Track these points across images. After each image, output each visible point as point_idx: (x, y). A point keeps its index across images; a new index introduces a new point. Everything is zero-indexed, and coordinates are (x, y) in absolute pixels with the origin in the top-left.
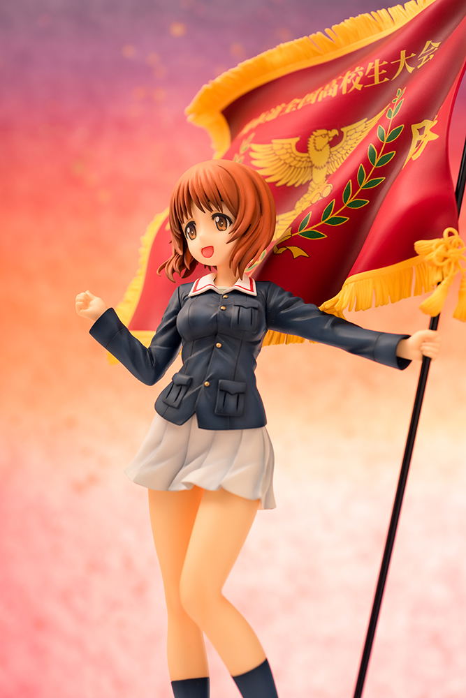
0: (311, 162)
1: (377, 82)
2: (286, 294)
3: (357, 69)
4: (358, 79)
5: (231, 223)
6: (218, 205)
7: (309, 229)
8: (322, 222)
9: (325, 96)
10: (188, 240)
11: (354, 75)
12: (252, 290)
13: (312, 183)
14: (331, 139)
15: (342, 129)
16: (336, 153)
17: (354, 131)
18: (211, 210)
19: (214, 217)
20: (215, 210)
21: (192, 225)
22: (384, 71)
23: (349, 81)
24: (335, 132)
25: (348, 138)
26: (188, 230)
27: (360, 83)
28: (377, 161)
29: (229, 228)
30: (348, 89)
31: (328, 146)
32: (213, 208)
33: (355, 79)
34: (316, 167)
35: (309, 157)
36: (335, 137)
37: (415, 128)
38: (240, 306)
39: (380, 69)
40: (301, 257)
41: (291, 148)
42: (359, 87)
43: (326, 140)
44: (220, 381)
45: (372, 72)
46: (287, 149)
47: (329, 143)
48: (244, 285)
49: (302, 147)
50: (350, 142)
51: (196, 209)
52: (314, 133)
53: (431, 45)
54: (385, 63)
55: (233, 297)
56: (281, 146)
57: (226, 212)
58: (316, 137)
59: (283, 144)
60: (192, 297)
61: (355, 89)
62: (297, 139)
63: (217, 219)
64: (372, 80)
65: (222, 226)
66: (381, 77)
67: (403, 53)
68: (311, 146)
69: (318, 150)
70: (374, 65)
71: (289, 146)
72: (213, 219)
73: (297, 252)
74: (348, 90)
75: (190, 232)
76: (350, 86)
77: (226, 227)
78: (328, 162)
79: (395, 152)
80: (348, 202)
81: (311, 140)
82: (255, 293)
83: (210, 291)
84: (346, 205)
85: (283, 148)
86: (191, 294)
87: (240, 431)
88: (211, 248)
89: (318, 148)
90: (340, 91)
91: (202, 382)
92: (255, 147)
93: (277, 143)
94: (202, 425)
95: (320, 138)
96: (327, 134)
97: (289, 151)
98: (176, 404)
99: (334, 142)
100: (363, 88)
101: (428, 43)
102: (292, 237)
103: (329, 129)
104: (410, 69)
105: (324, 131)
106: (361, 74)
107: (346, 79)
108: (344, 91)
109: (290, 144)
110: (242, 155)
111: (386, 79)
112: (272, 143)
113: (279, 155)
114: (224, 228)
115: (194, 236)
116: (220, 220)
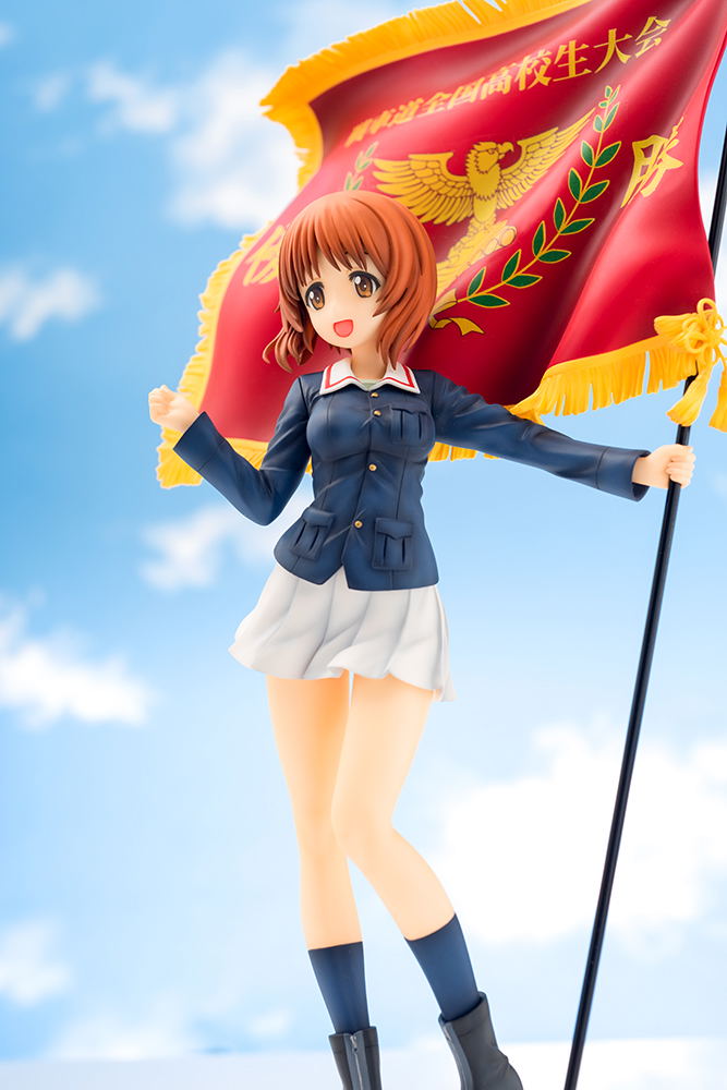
0: (472, 189)
1: (572, 74)
2: (459, 389)
3: (541, 53)
4: (544, 69)
5: (378, 285)
6: (360, 260)
7: (484, 293)
8: (504, 283)
9: (491, 92)
10: (311, 310)
11: (536, 62)
12: (412, 385)
13: (472, 221)
14: (501, 157)
15: (519, 143)
16: (510, 177)
17: (538, 145)
18: (350, 267)
19: (352, 276)
20: (355, 267)
21: (318, 289)
22: (583, 59)
23: (529, 72)
24: (508, 146)
25: (529, 156)
26: (312, 295)
27: (546, 75)
28: (582, 195)
29: (376, 293)
30: (528, 83)
31: (497, 167)
32: (353, 264)
33: (538, 68)
34: (479, 197)
35: (467, 182)
36: (508, 153)
37: (638, 146)
38: (402, 410)
39: (578, 55)
40: (472, 333)
41: (439, 168)
42: (545, 81)
43: (495, 157)
44: (378, 519)
45: (565, 58)
46: (433, 169)
47: (499, 161)
48: (399, 377)
49: (457, 167)
50: (532, 162)
51: (325, 264)
52: (476, 146)
53: (654, 24)
54: (584, 46)
55: (386, 396)
56: (423, 165)
57: (372, 270)
58: (479, 152)
59: (427, 162)
60: (325, 396)
61: (539, 84)
62: (450, 155)
63: (358, 280)
64: (565, 71)
65: (364, 290)
66: (579, 68)
67: (612, 33)
68: (471, 165)
69: (483, 173)
70: (567, 49)
71: (437, 165)
72: (351, 279)
73: (466, 326)
74: (527, 86)
75: (315, 297)
76: (530, 78)
77: (371, 292)
78: (498, 191)
79: (608, 181)
80: (541, 254)
81: (471, 156)
82: (416, 390)
83: (351, 388)
84: (537, 258)
85: (426, 167)
86: (323, 391)
87: (407, 591)
89: (482, 170)
90: (515, 85)
91: (350, 521)
92: (380, 163)
93: (418, 161)
94: (354, 584)
95: (485, 155)
96: (496, 149)
97: (437, 171)
98: (312, 554)
99: (507, 161)
100: (550, 82)
101: (651, 20)
102: (458, 304)
103: (500, 141)
104: (624, 58)
105: (492, 145)
106: (548, 61)
107: (524, 66)
108: (522, 87)
109: (438, 162)
110: (360, 175)
111: (587, 71)
112: (410, 160)
113: (421, 178)
114: (368, 293)
115: (321, 305)
116: (362, 282)
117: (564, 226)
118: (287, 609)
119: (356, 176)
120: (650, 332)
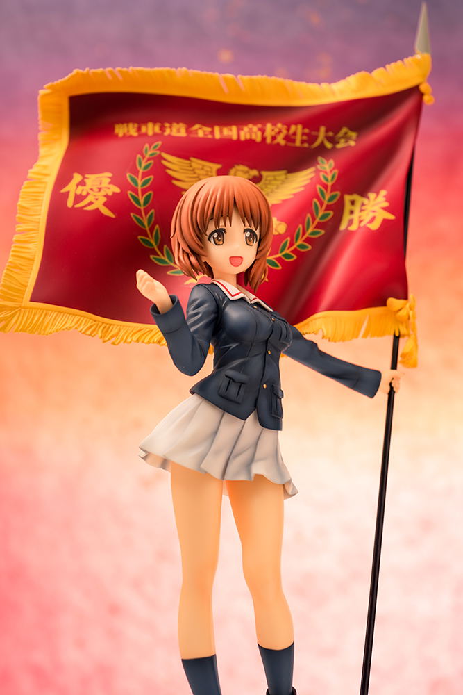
1: (298, 143)
3: (279, 125)
4: (282, 135)
5: (257, 241)
8: (280, 255)
11: (277, 130)
14: (252, 177)
15: (262, 172)
17: (274, 177)
19: (246, 230)
20: (247, 226)
22: (305, 138)
23: (273, 133)
24: (254, 173)
25: (267, 182)
26: (216, 235)
27: (283, 139)
29: (255, 245)
30: (272, 140)
33: (278, 133)
36: (255, 176)
37: (348, 198)
39: (303, 134)
41: (211, 172)
42: (283, 143)
44: (274, 385)
45: (295, 134)
46: (207, 171)
49: (223, 172)
50: (269, 186)
52: (236, 166)
53: (346, 133)
54: (307, 131)
56: (200, 167)
58: (238, 170)
59: (203, 166)
60: (232, 301)
61: (278, 144)
62: (219, 166)
63: (248, 234)
64: (294, 141)
65: (250, 241)
66: (303, 142)
67: (323, 129)
70: (296, 129)
71: (209, 169)
75: (218, 237)
76: (274, 138)
77: (253, 243)
79: (332, 213)
80: (298, 243)
81: (232, 171)
83: (243, 299)
84: (296, 245)
85: (202, 169)
86: (230, 297)
88: (240, 259)
90: (264, 139)
91: (260, 383)
93: (197, 163)
94: (262, 423)
95: (241, 173)
96: (248, 172)
98: (239, 399)
99: (255, 180)
100: (286, 146)
101: (344, 130)
103: (251, 168)
104: (329, 145)
105: (245, 168)
106: (285, 132)
107: (269, 129)
108: (269, 141)
109: (211, 168)
110: (149, 160)
111: (306, 145)
112: (191, 161)
113: (199, 175)
114: (251, 244)
115: (221, 243)
116: (250, 236)
117: (310, 231)
118: (216, 432)
119: (146, 159)
120: (384, 304)
